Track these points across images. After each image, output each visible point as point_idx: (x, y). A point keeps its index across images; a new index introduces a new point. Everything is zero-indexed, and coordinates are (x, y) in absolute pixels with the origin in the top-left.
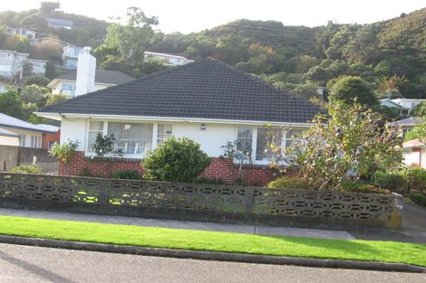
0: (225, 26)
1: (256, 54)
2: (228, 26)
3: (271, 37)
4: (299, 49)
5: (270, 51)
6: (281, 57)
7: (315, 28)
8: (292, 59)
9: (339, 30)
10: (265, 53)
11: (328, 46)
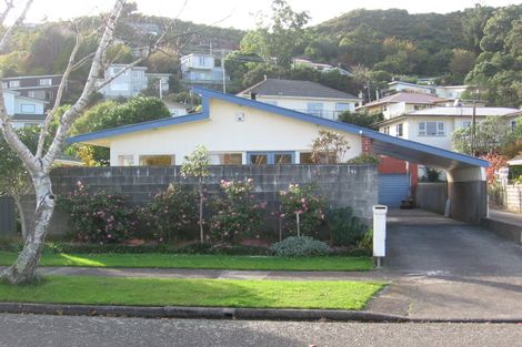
0: (340, 19)
1: (394, 51)
2: (344, 18)
3: (399, 29)
4: (438, 41)
5: (409, 46)
6: (424, 53)
7: (448, 14)
8: (437, 55)
9: (493, 15)
10: (404, 49)
11: (481, 35)
